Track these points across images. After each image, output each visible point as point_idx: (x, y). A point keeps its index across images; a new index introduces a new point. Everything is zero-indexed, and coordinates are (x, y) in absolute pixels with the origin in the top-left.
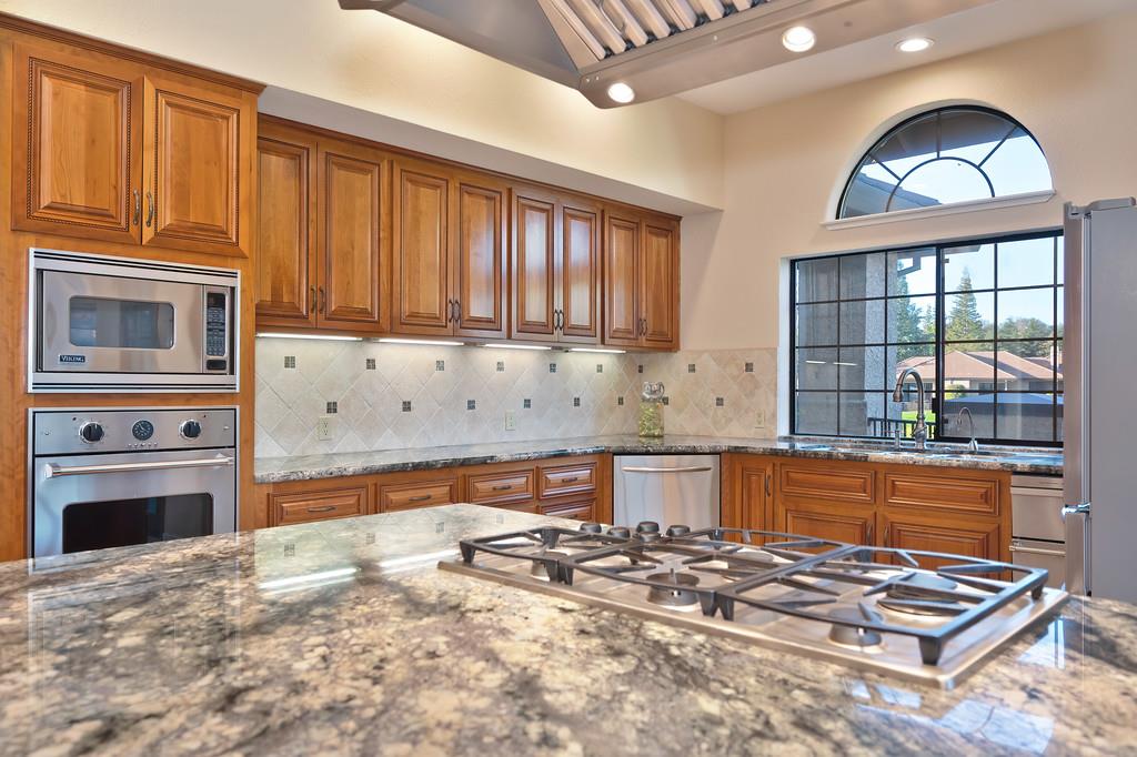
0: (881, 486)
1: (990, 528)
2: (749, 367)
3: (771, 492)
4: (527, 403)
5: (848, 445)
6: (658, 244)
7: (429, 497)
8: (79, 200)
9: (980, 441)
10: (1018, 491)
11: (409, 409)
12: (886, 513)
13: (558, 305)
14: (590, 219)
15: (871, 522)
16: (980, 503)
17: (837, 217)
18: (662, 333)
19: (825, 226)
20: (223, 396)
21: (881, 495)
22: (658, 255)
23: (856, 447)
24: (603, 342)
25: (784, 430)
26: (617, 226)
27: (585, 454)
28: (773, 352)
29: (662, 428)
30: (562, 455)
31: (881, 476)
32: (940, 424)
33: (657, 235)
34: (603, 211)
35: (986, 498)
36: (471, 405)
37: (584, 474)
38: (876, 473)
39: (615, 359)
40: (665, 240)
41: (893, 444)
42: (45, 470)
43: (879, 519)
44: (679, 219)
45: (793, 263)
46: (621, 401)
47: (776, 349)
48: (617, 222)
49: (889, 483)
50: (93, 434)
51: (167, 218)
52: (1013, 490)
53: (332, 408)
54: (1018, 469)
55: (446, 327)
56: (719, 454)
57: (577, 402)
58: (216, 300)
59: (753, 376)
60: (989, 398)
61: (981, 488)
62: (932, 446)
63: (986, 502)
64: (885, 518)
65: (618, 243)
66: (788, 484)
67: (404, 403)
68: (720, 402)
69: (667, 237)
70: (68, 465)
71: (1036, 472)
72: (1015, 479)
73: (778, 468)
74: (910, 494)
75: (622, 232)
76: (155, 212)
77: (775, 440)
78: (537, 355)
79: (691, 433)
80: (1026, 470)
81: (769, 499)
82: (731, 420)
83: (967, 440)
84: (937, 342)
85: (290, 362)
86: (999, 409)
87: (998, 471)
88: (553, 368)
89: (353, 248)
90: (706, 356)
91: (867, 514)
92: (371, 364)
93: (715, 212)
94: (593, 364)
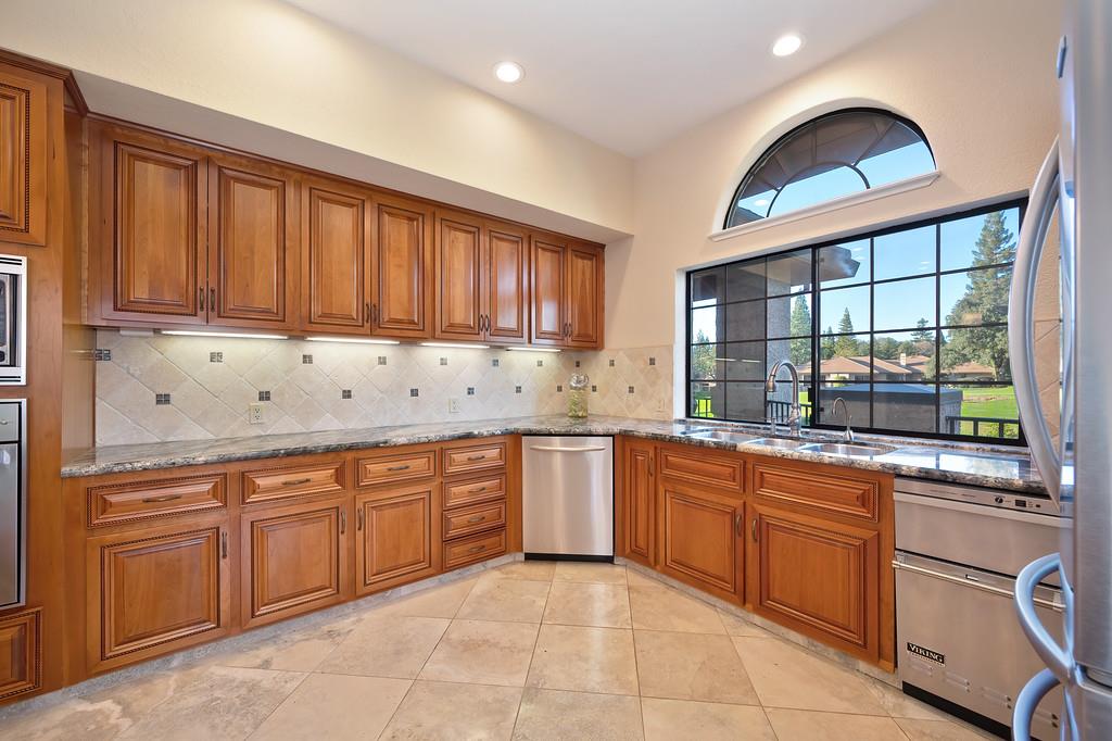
0: (750, 475)
1: (869, 534)
2: (652, 362)
3: (653, 472)
4: (470, 391)
5: (730, 429)
6: (582, 266)
7: (308, 480)
9: (856, 430)
10: (904, 498)
11: (349, 396)
12: (755, 505)
13: (485, 313)
14: (517, 242)
15: (740, 511)
16: (858, 506)
17: (724, 228)
18: (587, 336)
19: (710, 238)
21: (749, 485)
22: (583, 273)
23: (736, 431)
24: (530, 342)
25: (680, 413)
26: (543, 249)
27: (493, 435)
28: (670, 349)
29: (586, 410)
30: (469, 436)
31: (750, 466)
32: (817, 410)
33: (583, 258)
34: (530, 237)
35: (863, 500)
36: (414, 393)
37: (493, 453)
38: (745, 462)
39: (554, 357)
40: (589, 263)
41: (769, 429)
43: (749, 509)
44: (603, 246)
45: (688, 274)
46: (560, 389)
47: (672, 347)
48: (543, 246)
49: (757, 475)
52: (896, 496)
53: (265, 396)
54: (903, 473)
55: (363, 326)
56: (613, 436)
57: (519, 390)
59: (654, 369)
60: (866, 388)
61: (858, 489)
62: (807, 433)
63: (864, 506)
64: (754, 510)
65: (544, 262)
66: (667, 467)
67: (344, 391)
68: (631, 390)
69: (592, 259)
71: (925, 477)
72: (898, 483)
73: (658, 451)
74: (779, 488)
75: (549, 254)
77: (671, 423)
78: (479, 353)
79: (612, 414)
80: (913, 474)
81: (652, 479)
82: (639, 405)
83: (843, 429)
84: (813, 337)
85: (215, 357)
86: (875, 397)
87: (878, 472)
88: (496, 363)
89: (253, 253)
90: (621, 353)
91: (736, 503)
92: (308, 359)
93: (628, 237)
94: (533, 361)
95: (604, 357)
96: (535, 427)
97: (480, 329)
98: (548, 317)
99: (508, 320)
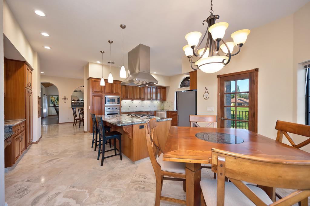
2: (172, 103)
4: (149, 106)
6: (163, 90)
8: (108, 92)
13: (151, 97)
18: (164, 99)
20: (118, 106)
24: (156, 100)
27: (153, 111)
28: (174, 101)
29: (164, 108)
30: (150, 111)
36: (143, 106)
37: (153, 113)
39: (160, 102)
42: (106, 111)
44: (166, 87)
45: (176, 92)
46: (160, 106)
50: (109, 109)
51: (114, 92)
53: (129, 107)
56: (167, 111)
57: (155, 106)
58: (118, 98)
65: (159, 90)
67: (136, 106)
68: (169, 106)
69: (165, 89)
70: (107, 111)
76: (113, 92)
77: (174, 110)
78: (150, 102)
82: (170, 108)
88: (152, 103)
90: (168, 101)
92: (133, 103)
93: (169, 87)
94: (157, 102)
95: (166, 102)
96: (157, 110)
97: (151, 99)
98: (159, 97)
99: (154, 97)
